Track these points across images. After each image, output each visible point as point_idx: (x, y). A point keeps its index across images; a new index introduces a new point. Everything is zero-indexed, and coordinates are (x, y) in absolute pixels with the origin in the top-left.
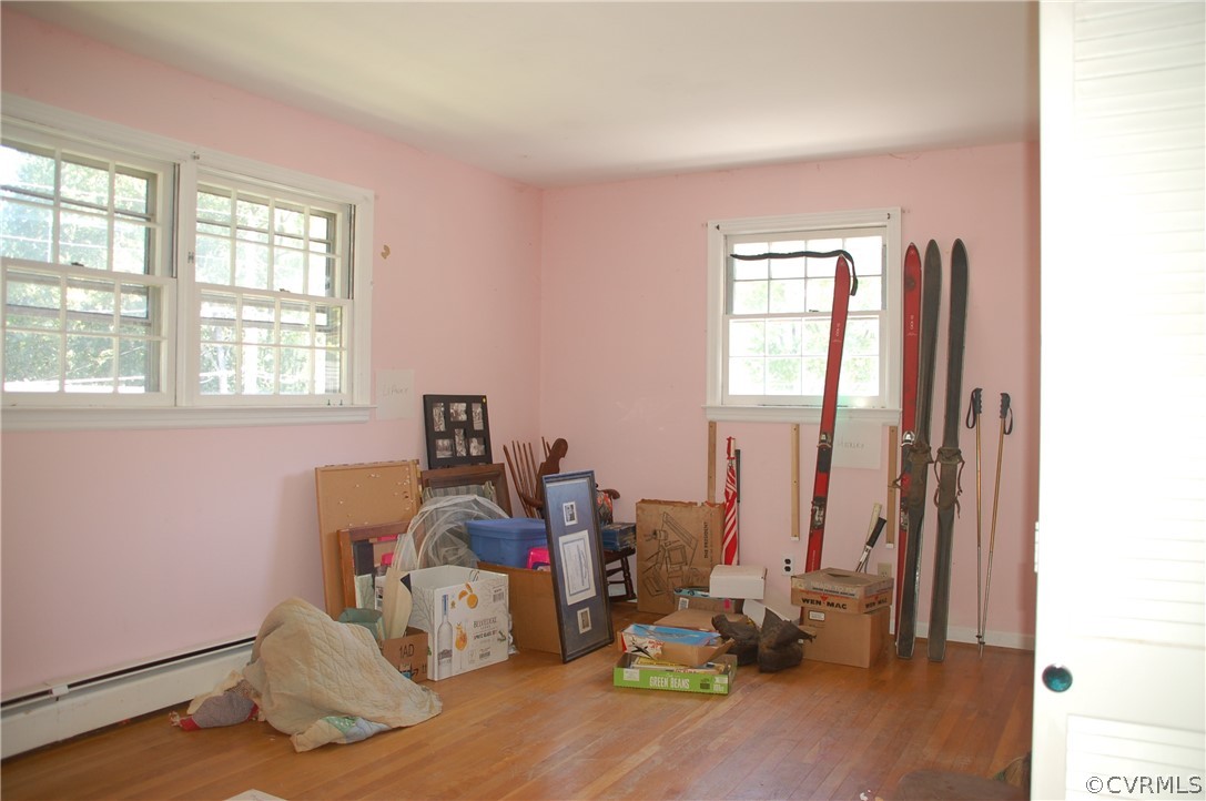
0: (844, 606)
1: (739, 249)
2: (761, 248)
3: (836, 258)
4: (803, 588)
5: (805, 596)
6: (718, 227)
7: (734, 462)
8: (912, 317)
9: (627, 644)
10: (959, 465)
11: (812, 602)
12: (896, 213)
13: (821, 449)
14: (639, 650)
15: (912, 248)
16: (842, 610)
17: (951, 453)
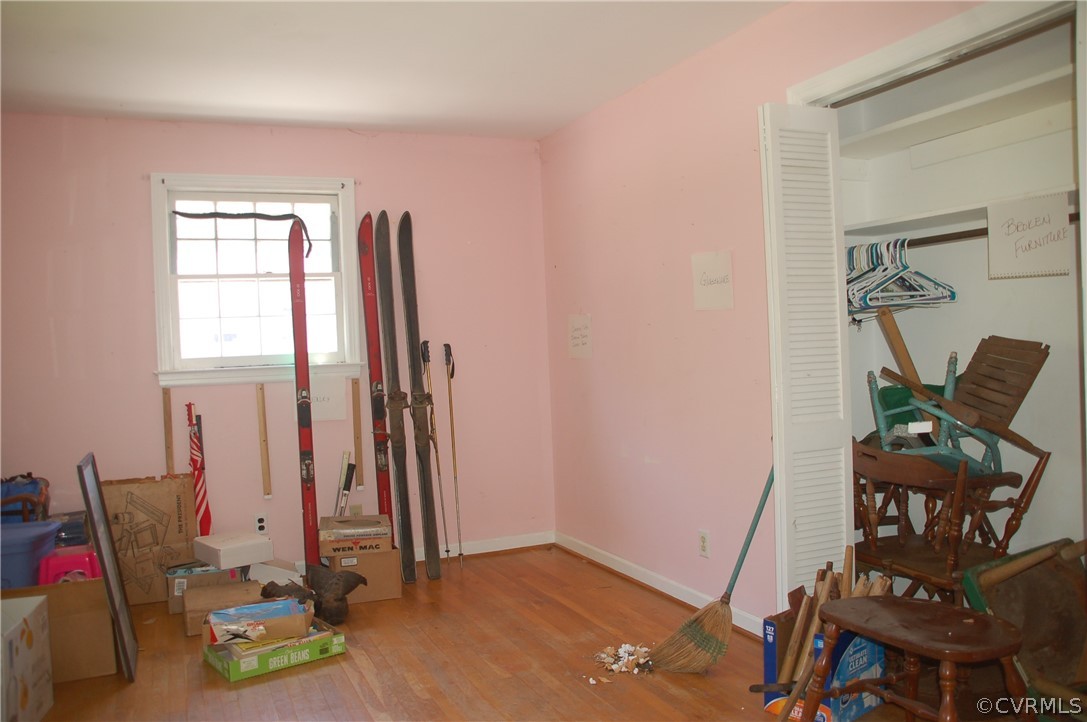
0: (377, 547)
1: (182, 206)
2: (206, 207)
3: (290, 222)
4: (332, 538)
5: (336, 546)
6: (163, 181)
7: (196, 427)
8: (369, 279)
9: (217, 634)
10: (429, 408)
11: (344, 549)
12: (350, 183)
13: (300, 407)
14: (236, 636)
15: (368, 216)
16: (376, 551)
17: (423, 398)
